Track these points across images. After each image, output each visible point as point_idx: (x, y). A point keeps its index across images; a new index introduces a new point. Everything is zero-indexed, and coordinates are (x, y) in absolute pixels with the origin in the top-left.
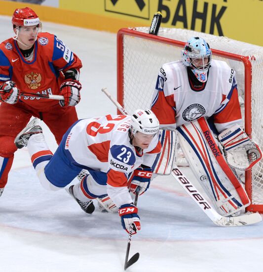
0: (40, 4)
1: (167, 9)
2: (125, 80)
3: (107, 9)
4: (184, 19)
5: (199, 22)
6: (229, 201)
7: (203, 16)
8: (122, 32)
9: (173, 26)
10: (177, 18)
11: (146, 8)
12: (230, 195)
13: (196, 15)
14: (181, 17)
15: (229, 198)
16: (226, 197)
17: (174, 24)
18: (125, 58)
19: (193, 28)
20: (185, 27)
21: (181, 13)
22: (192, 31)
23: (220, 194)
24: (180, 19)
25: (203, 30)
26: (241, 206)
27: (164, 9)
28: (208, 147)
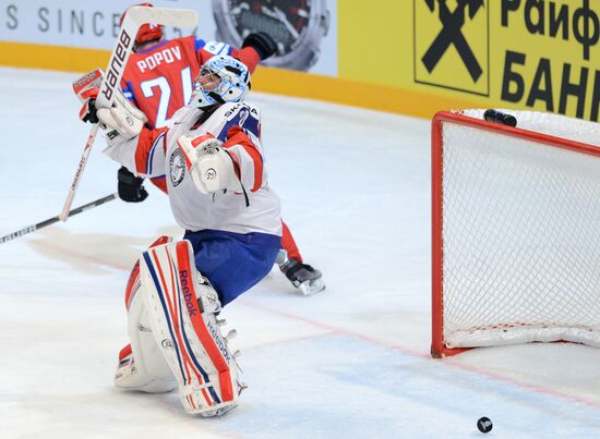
0: (306, 70)
1: (519, 79)
2: (444, 198)
3: (418, 78)
4: (547, 96)
5: (572, 101)
6: (203, 390)
7: (579, 91)
8: (440, 118)
9: (528, 108)
10: (536, 94)
11: (483, 78)
12: (207, 381)
13: (567, 88)
14: (542, 91)
15: (205, 385)
16: (201, 383)
17: (530, 103)
18: (445, 160)
19: (562, 111)
20: (550, 108)
21: (542, 86)
22: (562, 117)
23: (193, 375)
24: (540, 95)
25: (580, 114)
26: (219, 402)
27: (513, 80)
28: (182, 297)
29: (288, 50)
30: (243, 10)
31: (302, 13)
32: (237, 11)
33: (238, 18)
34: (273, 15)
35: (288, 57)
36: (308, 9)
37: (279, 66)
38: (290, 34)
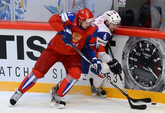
29: (154, 84)
30: (135, 68)
31: (159, 69)
32: (133, 68)
33: (133, 71)
34: (148, 70)
35: (154, 87)
36: (161, 67)
37: (150, 90)
38: (155, 77)
